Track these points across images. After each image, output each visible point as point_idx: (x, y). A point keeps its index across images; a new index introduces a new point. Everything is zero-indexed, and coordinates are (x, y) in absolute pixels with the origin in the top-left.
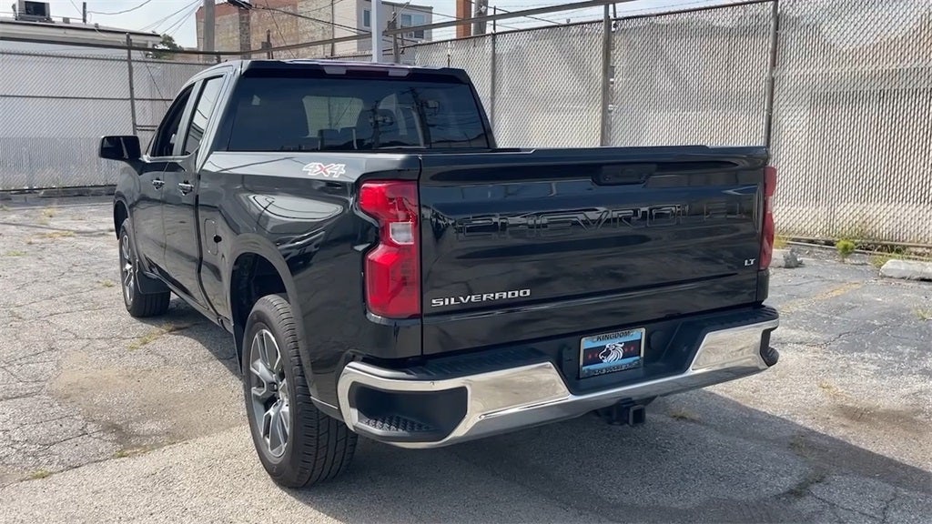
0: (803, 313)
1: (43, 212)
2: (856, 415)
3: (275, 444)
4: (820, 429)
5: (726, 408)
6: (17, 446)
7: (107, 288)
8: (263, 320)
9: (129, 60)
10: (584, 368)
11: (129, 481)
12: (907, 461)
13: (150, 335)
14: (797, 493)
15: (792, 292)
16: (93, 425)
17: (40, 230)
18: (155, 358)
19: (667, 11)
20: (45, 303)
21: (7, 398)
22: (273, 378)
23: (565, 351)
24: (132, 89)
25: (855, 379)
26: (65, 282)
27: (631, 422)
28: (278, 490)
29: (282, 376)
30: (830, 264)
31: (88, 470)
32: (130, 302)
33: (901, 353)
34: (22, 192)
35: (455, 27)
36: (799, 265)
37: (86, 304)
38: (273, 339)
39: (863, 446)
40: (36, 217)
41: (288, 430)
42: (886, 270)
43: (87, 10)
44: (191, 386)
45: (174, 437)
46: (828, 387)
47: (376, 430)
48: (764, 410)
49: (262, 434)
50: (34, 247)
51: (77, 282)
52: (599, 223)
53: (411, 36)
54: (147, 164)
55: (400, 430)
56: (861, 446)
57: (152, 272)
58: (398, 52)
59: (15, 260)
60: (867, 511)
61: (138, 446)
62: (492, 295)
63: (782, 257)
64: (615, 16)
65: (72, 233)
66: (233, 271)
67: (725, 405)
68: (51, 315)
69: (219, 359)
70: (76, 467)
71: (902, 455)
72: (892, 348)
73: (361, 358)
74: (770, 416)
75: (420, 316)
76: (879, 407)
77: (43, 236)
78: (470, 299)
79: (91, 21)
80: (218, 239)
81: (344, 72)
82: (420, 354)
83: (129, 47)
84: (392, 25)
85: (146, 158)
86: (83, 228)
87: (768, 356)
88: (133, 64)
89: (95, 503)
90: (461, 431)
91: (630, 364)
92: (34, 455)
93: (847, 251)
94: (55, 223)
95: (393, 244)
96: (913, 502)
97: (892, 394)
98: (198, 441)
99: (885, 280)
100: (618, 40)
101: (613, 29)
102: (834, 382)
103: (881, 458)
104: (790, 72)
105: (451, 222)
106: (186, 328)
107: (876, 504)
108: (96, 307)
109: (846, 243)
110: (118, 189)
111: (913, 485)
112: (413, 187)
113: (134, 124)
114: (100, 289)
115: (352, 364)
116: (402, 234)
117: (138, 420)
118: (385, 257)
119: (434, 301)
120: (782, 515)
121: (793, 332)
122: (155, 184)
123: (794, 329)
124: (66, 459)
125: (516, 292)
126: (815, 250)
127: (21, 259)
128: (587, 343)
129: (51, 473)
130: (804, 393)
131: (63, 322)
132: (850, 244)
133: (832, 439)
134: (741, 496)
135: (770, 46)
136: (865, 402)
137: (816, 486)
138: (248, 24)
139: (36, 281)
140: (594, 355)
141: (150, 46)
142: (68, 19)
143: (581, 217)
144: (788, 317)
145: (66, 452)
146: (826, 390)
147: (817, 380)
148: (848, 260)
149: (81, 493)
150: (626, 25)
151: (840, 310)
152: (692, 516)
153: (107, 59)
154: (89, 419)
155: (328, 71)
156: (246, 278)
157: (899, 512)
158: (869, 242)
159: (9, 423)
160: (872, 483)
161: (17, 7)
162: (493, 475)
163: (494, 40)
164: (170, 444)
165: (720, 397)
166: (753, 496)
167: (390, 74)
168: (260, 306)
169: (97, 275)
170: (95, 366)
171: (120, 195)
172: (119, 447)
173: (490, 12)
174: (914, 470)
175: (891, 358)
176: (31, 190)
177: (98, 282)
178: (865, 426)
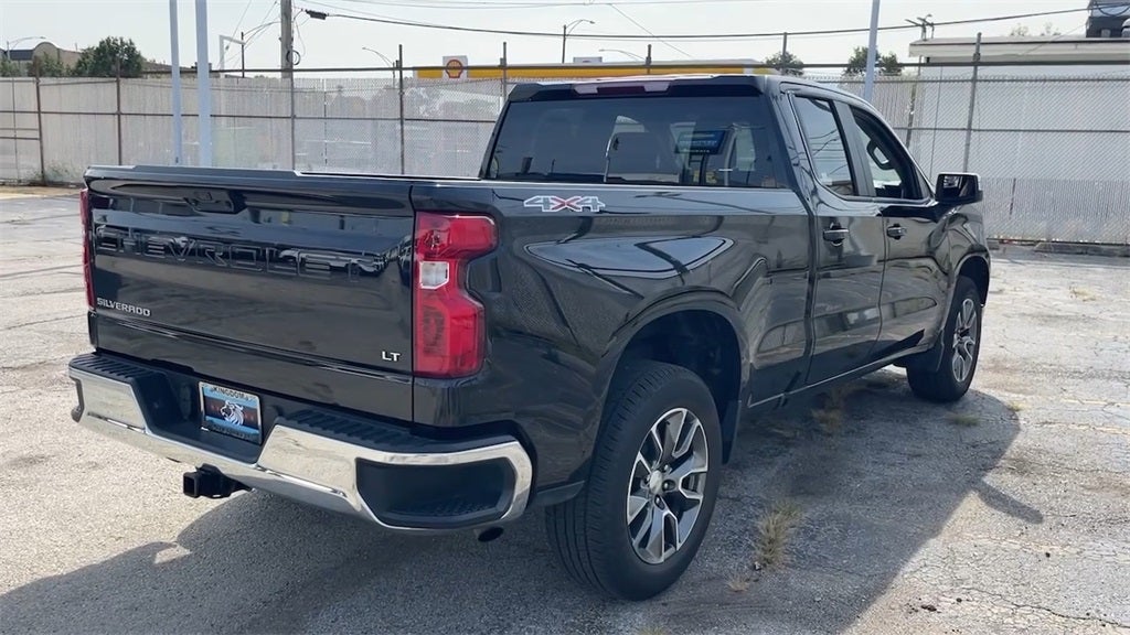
78: (116, 305)
81: (596, 91)
125: (141, 310)
155: (580, 90)
167: (647, 89)
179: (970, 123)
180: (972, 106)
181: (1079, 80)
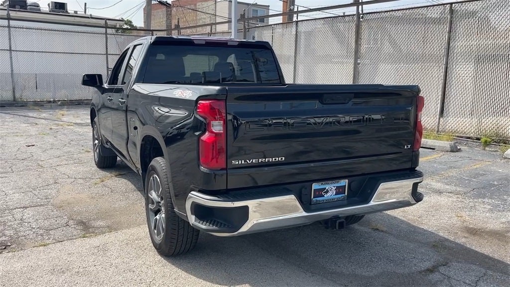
0: (455, 177)
1: (59, 112)
2: (473, 232)
3: (159, 234)
4: (452, 238)
5: (402, 225)
6: (34, 230)
7: (87, 153)
8: (154, 169)
9: (106, 34)
10: (314, 199)
11: (86, 249)
12: (496, 256)
13: (105, 177)
14: (431, 270)
15: (452, 165)
16: (72, 221)
17: (57, 122)
18: (107, 189)
19: (391, 9)
20: (55, 160)
21: (31, 207)
22: (159, 200)
23: (303, 190)
24: (107, 49)
25: (477, 212)
26: (66, 149)
27: (337, 228)
28: (159, 257)
29: (162, 199)
30: (477, 150)
31: (67, 243)
32: (96, 161)
33: (506, 200)
34: (50, 102)
35: (282, 17)
36: (459, 150)
37: (75, 161)
38: (159, 180)
39: (473, 248)
40: (56, 115)
41: (164, 226)
42: (507, 154)
43: (87, 7)
44: (123, 204)
45: (111, 229)
46: (461, 217)
47: (203, 226)
48: (422, 227)
49: (153, 228)
50: (53, 131)
51: (72, 150)
52: (322, 124)
53: (257, 21)
54: (106, 89)
55: (214, 226)
56: (472, 248)
57: (107, 145)
58: (246, 31)
59: (42, 137)
60: (467, 281)
61: (93, 232)
62: (264, 159)
63: (449, 146)
64: (362, 12)
65: (72, 124)
66: (141, 145)
67: (401, 224)
68: (58, 166)
69: (139, 191)
70: (61, 242)
71: (494, 254)
72: (502, 197)
73: (198, 189)
74: (425, 230)
75: (226, 169)
76: (487, 228)
77: (58, 125)
78: (252, 161)
79: (89, 13)
80: (136, 128)
81: (204, 43)
82: (225, 188)
83: (106, 27)
84: (243, 16)
85: (106, 86)
86: (79, 121)
87: (417, 197)
88: (108, 36)
89: (68, 259)
90: (245, 228)
91: (339, 198)
92: (42, 235)
93: (486, 144)
94: (65, 119)
95: (212, 132)
96: (493, 278)
97: (495, 221)
98: (123, 231)
99: (506, 160)
100: (364, 26)
101: (361, 20)
102: (465, 215)
103: (483, 255)
104: (458, 44)
105: (243, 122)
106: (124, 174)
107: (473, 278)
108: (80, 162)
109: (486, 139)
110: (92, 101)
111: (496, 269)
112: (223, 103)
113: (108, 67)
114: (84, 153)
115: (192, 192)
116: (217, 127)
117: (94, 220)
118: (209, 138)
119: (233, 162)
120: (420, 281)
121: (447, 187)
122: (108, 99)
123: (448, 185)
124: (56, 237)
125: (277, 159)
126: (469, 142)
127: (45, 137)
128: (315, 186)
129: (49, 244)
130: (447, 219)
131: (62, 169)
132: (489, 140)
133: (457, 244)
134: (400, 270)
135: (447, 29)
136: (480, 225)
137: (442, 267)
138: (171, 14)
139: (52, 148)
140: (319, 193)
141: (118, 26)
142: (77, 11)
143: (312, 121)
144: (447, 179)
145: (58, 234)
146: (460, 218)
147: (456, 212)
148: (487, 149)
149: (62, 254)
150: (369, 17)
151: (477, 175)
152: (372, 280)
153: (95, 33)
154: (70, 218)
155: (196, 42)
156: (149, 148)
157: (485, 282)
158: (501, 139)
159: (31, 219)
160: (474, 267)
161: (51, 5)
162: (271, 254)
163: (297, 24)
164: (109, 232)
165: (400, 219)
166: (407, 271)
167: (228, 44)
168: (153, 163)
169: (83, 146)
170: (76, 192)
171: (93, 105)
172: (83, 233)
173: (296, 10)
174: (499, 261)
175: (499, 202)
176: (54, 101)
177: (83, 150)
178: (477, 238)
179: (10, 47)
180: (10, 39)
181: (55, 30)
